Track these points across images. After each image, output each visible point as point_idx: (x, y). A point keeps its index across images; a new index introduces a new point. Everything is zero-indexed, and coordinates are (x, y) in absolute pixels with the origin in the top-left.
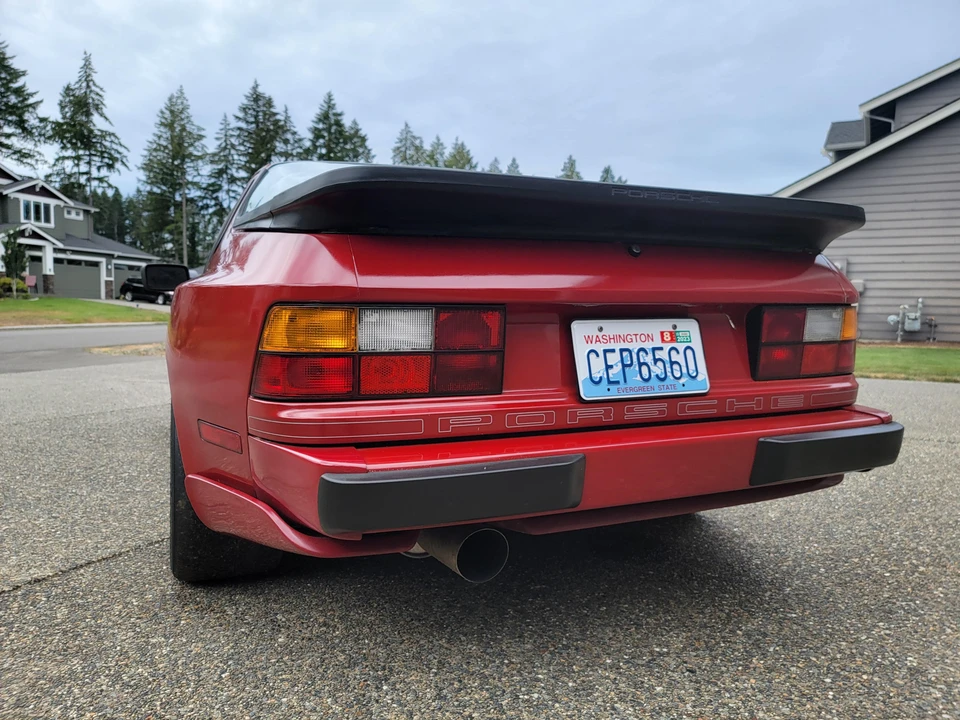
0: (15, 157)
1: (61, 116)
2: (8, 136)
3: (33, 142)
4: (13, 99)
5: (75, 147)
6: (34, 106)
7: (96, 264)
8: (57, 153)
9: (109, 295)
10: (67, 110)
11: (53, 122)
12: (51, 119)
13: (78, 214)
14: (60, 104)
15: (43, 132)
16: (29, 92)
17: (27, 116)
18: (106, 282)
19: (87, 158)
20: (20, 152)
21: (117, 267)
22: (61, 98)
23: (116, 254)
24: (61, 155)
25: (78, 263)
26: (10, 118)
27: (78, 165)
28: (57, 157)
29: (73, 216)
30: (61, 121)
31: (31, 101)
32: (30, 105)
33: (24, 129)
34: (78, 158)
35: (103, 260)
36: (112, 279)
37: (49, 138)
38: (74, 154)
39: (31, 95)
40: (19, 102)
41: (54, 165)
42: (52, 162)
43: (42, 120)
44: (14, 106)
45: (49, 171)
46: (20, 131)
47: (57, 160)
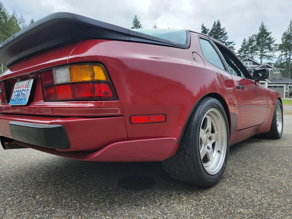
0: (267, 58)
1: (282, 42)
2: (265, 52)
3: (273, 52)
4: (267, 41)
5: (286, 51)
6: (273, 42)
7: (282, 87)
8: (280, 54)
9: (286, 97)
10: (284, 40)
11: (279, 45)
12: (278, 44)
13: (278, 72)
14: (282, 39)
15: (276, 49)
16: (272, 38)
17: (271, 45)
18: (285, 92)
19: (289, 53)
20: (268, 56)
21: (290, 87)
22: (282, 37)
23: (290, 83)
24: (281, 54)
25: (276, 87)
26: (266, 47)
27: (286, 56)
28: (280, 55)
29: (276, 72)
30: (282, 44)
31: (272, 40)
32: (272, 42)
33: (270, 49)
34: (286, 54)
35: (285, 85)
36: (288, 91)
37: (278, 50)
38: (285, 53)
39: (272, 39)
40: (269, 42)
41: (279, 58)
42: (278, 57)
43: (275, 45)
44: (268, 43)
45: (277, 60)
46: (269, 50)
47: (280, 56)
